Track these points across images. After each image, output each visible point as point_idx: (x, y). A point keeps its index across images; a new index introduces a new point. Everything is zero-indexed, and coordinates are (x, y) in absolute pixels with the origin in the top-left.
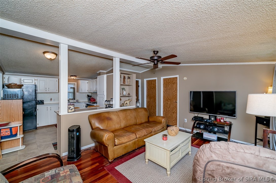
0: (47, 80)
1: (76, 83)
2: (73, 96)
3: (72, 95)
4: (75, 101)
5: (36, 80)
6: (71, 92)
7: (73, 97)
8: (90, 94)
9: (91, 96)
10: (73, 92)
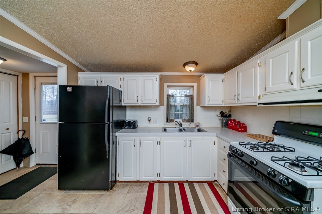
0: (140, 78)
1: (195, 85)
2: (190, 114)
3: (188, 112)
4: (193, 125)
5: (122, 79)
6: (186, 106)
7: (190, 117)
8: (226, 111)
9: (230, 116)
10: (189, 106)
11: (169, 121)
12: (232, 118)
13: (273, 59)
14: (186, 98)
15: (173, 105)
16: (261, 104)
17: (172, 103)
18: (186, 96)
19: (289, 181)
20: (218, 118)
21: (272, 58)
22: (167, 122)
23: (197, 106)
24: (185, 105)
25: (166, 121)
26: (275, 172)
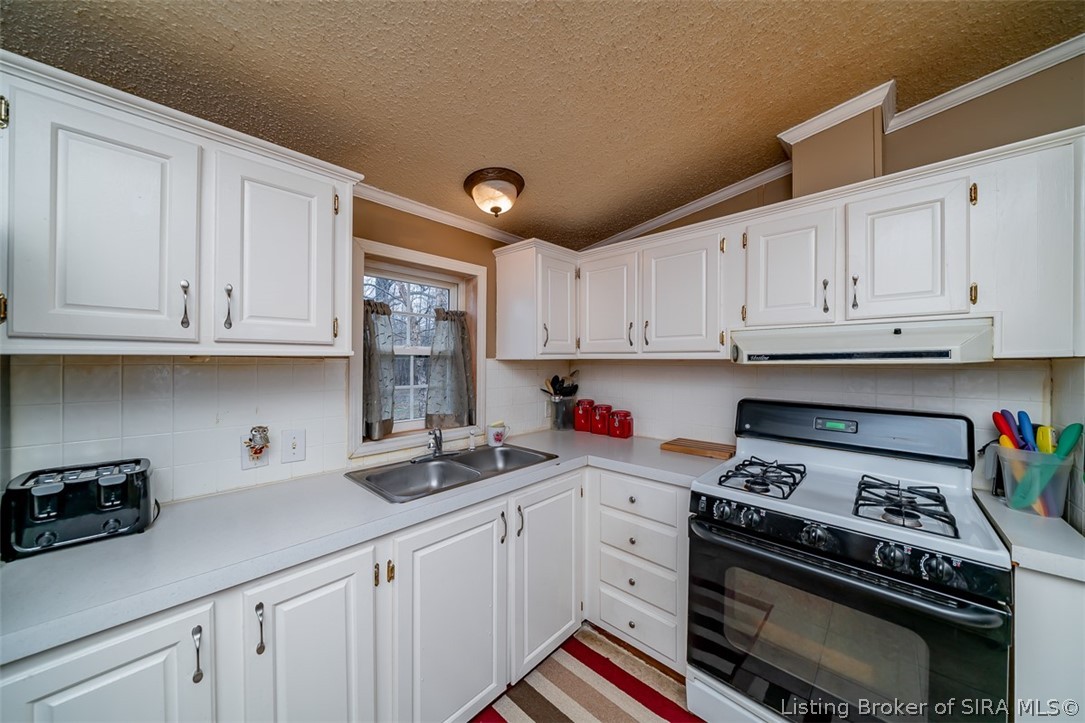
1: (481, 273)
6: (440, 357)
7: (459, 404)
9: (574, 389)
10: (454, 357)
11: (376, 434)
12: (581, 396)
13: (768, 238)
14: (442, 323)
15: (385, 355)
16: (758, 356)
17: (383, 344)
18: (442, 315)
19: (954, 564)
20: (545, 398)
21: (768, 236)
22: (368, 436)
23: (487, 357)
24: (436, 353)
25: (360, 432)
26: (903, 549)
